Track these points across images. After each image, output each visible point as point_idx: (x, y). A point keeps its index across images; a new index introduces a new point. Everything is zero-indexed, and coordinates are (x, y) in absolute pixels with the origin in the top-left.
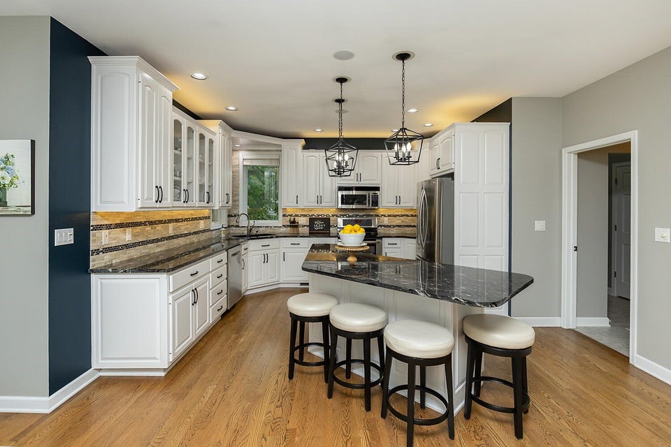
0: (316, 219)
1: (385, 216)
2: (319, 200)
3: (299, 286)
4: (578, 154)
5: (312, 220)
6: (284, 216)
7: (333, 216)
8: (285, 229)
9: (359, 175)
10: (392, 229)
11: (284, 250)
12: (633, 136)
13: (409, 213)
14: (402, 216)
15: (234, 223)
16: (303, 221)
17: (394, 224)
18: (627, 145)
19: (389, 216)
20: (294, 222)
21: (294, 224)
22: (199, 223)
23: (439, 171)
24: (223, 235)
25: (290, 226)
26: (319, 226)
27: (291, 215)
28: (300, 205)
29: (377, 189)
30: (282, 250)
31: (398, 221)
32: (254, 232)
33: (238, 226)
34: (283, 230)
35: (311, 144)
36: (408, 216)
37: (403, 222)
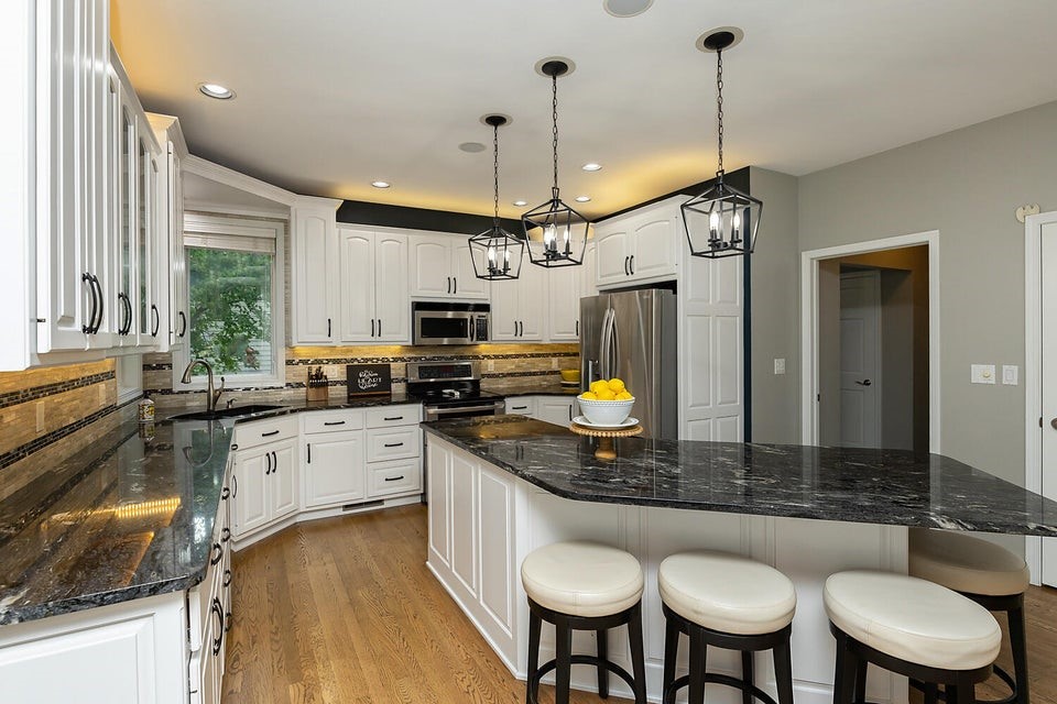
0: (362, 368)
1: (488, 357)
2: (376, 328)
3: (341, 512)
4: (820, 261)
5: (353, 371)
6: (289, 363)
7: (395, 360)
8: (292, 392)
9: (452, 280)
10: (500, 380)
11: (309, 439)
12: (932, 238)
13: (528, 352)
14: (517, 356)
15: (159, 384)
16: (334, 372)
17: (505, 371)
18: (923, 250)
19: (496, 357)
20: (319, 375)
21: (318, 381)
22: (96, 392)
23: (631, 277)
24: (149, 417)
25: (312, 385)
26: (367, 381)
27: (305, 362)
28: (336, 340)
29: (486, 308)
30: (303, 440)
31: (509, 366)
32: (223, 401)
33: (170, 392)
34: (288, 394)
35: (353, 212)
36: (525, 356)
37: (518, 367)
